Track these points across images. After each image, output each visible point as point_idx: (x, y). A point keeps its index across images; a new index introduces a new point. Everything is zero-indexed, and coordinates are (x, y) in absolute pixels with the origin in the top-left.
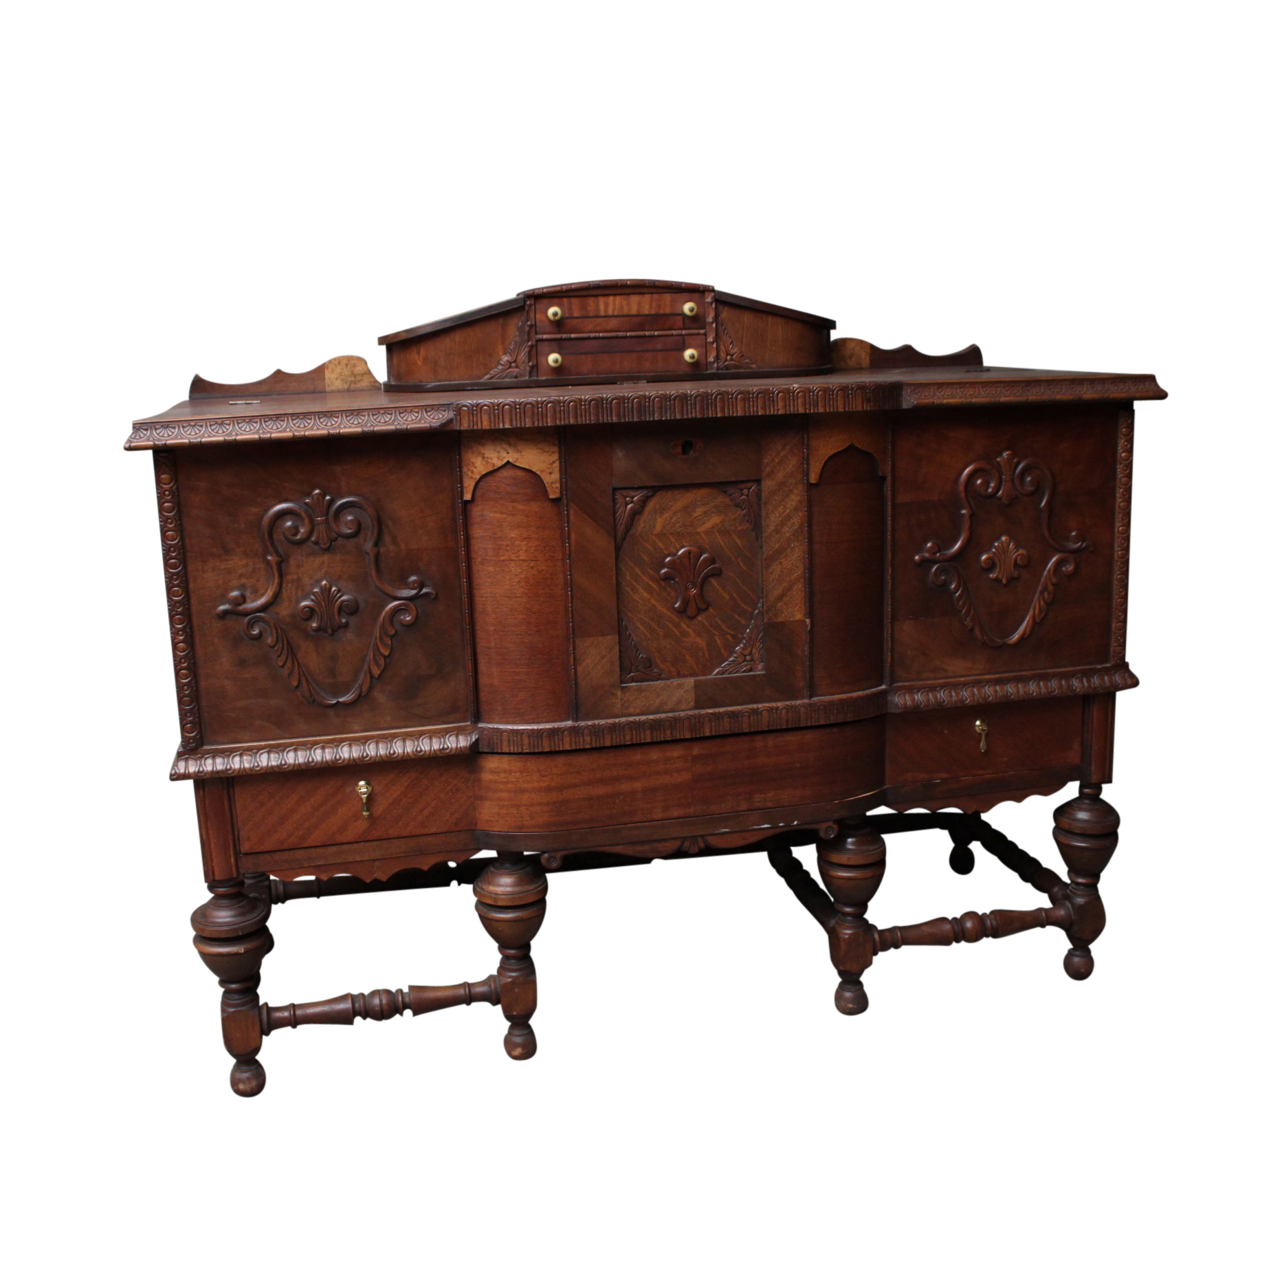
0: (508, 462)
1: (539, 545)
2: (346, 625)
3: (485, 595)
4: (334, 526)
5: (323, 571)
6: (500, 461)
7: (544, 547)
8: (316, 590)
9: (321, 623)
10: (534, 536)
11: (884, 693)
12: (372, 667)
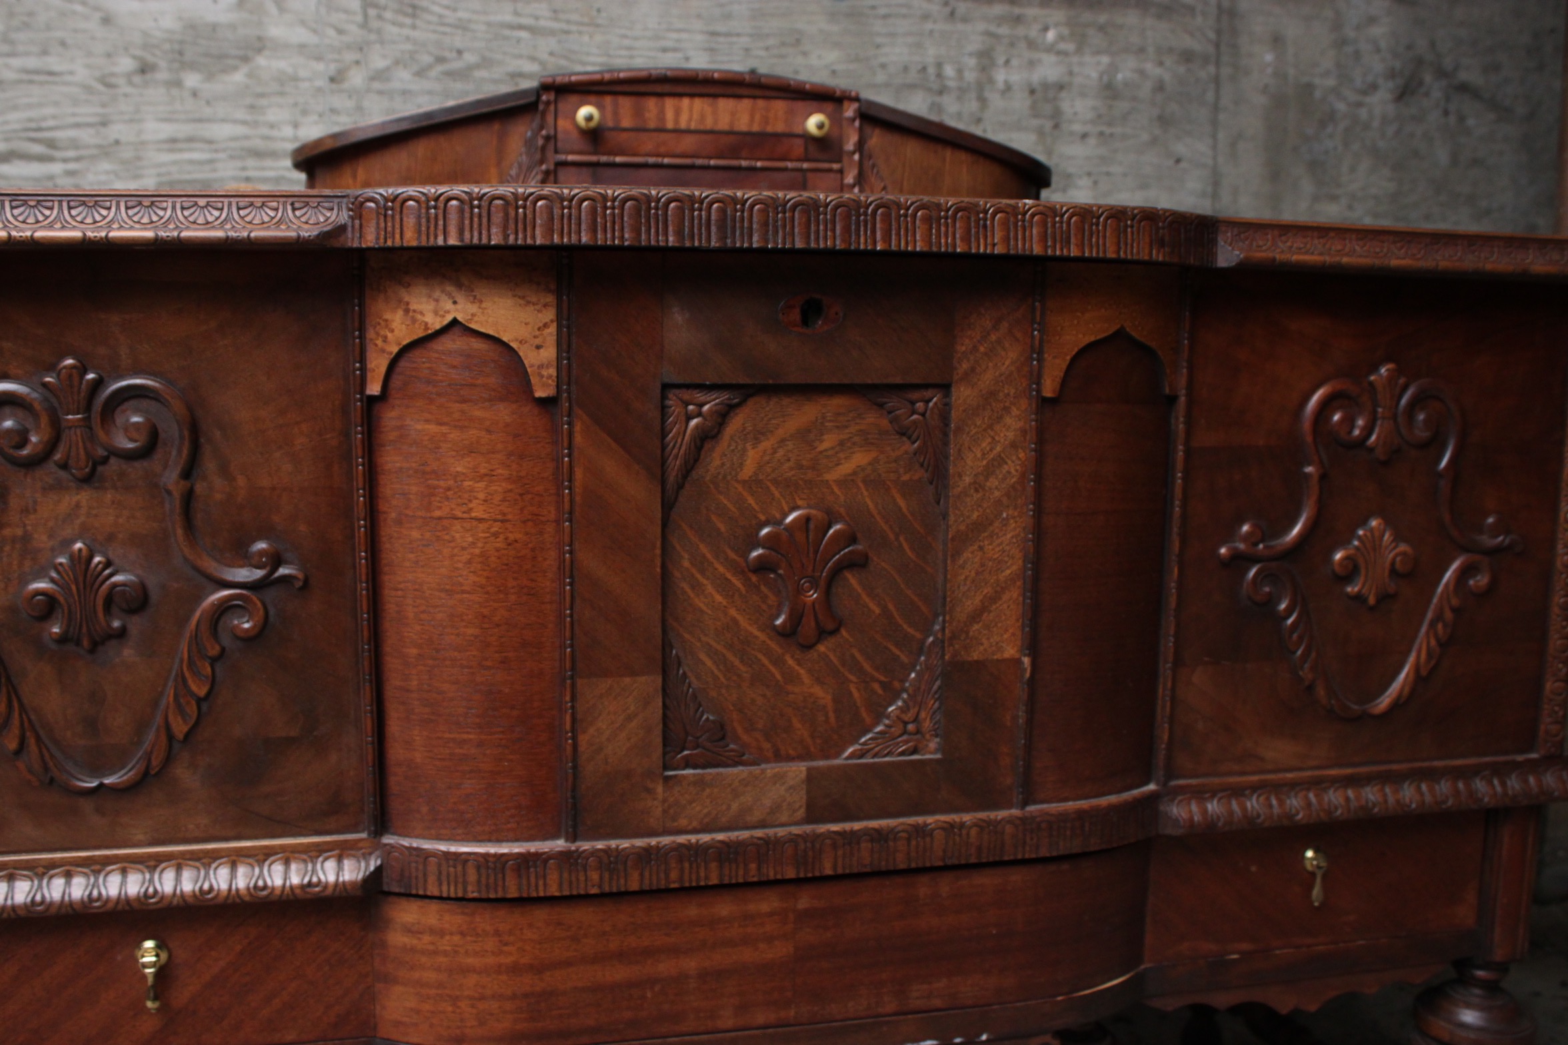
0: (455, 322)
1: (510, 491)
2: (122, 633)
3: (402, 586)
4: (101, 434)
5: (78, 522)
6: (438, 319)
7: (521, 495)
8: (62, 560)
9: (69, 626)
10: (500, 471)
11: (1153, 798)
12: (171, 718)
